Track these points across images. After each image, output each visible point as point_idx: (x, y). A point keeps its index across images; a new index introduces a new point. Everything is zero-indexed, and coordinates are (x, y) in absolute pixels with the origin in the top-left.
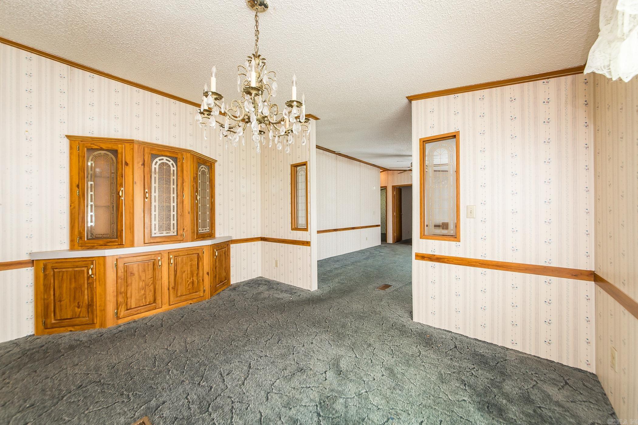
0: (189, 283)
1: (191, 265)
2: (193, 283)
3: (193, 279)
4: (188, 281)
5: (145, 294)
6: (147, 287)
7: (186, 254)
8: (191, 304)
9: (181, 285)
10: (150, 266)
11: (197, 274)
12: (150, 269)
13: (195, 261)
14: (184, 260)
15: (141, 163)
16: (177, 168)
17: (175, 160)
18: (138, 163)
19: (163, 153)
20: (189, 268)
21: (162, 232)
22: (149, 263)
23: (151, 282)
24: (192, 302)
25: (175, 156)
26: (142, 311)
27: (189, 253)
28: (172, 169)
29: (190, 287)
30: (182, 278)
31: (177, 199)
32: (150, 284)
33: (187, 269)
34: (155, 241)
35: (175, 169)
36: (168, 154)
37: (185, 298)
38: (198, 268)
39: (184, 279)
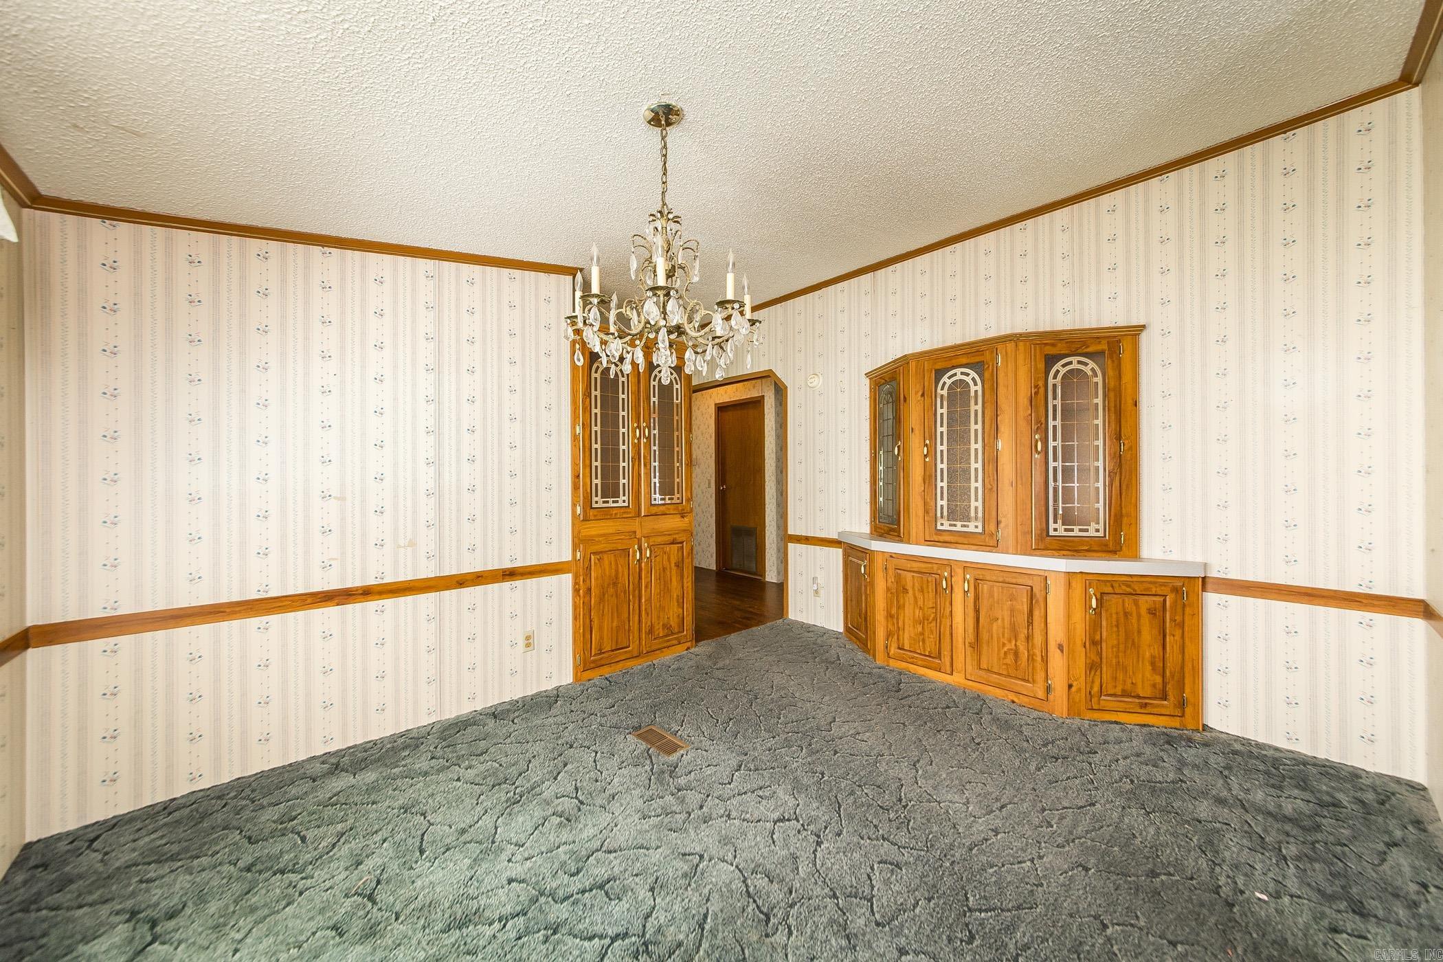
0: (1005, 649)
1: (1012, 610)
2: (1016, 654)
3: (1016, 645)
4: (1004, 645)
5: (922, 634)
6: (926, 622)
7: (1001, 579)
8: (1013, 702)
9: (988, 646)
10: (930, 584)
11: (1029, 638)
12: (930, 590)
13: (1022, 602)
14: (996, 595)
15: (920, 393)
16: (983, 386)
17: (978, 367)
18: (916, 394)
19: (954, 362)
20: (1006, 614)
21: (954, 523)
22: (930, 579)
23: (933, 615)
24: (1016, 700)
25: (977, 359)
26: (920, 663)
27: (1007, 580)
28: (973, 388)
29: (1008, 661)
30: (990, 631)
31: (983, 453)
32: (931, 619)
33: (1003, 616)
34: (941, 538)
35: (979, 388)
36: (964, 360)
37: (997, 681)
38: (1030, 623)
39: (995, 636)
